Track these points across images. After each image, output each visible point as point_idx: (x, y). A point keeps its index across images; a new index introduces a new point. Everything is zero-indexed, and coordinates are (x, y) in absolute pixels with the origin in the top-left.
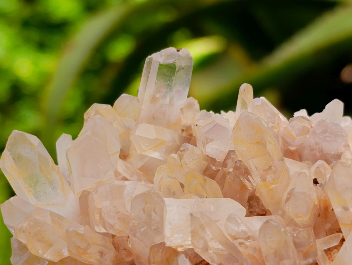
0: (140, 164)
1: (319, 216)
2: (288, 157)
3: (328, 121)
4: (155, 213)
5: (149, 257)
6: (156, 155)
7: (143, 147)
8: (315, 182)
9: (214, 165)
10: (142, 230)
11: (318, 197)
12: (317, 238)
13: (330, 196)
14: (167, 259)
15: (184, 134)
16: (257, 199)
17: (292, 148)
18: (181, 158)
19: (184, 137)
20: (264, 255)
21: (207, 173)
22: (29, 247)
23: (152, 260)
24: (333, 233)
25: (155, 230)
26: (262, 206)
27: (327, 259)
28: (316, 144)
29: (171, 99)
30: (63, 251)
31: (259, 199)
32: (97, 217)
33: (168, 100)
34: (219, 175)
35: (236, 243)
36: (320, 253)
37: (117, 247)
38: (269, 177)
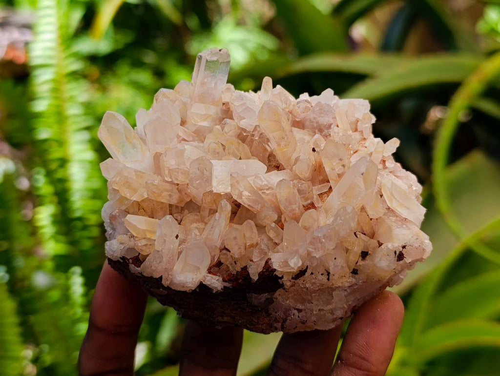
0: (194, 129)
1: (315, 170)
2: (295, 127)
3: (323, 103)
4: (206, 170)
5: (202, 200)
6: (205, 124)
7: (196, 119)
8: (314, 150)
9: (245, 132)
10: (197, 182)
11: (315, 159)
12: (313, 186)
13: (323, 161)
14: (214, 201)
15: (224, 108)
16: (274, 156)
17: (297, 120)
18: (223, 129)
19: (225, 110)
20: (279, 200)
21: (240, 137)
22: (120, 191)
23: (204, 201)
24: (324, 183)
25: (206, 181)
26: (277, 161)
27: (320, 200)
28: (315, 118)
29: (216, 84)
30: (144, 194)
31: (275, 156)
32: (167, 172)
33: (213, 85)
34: (249, 139)
35: (260, 192)
36: (315, 197)
37: (179, 191)
38: (283, 144)
